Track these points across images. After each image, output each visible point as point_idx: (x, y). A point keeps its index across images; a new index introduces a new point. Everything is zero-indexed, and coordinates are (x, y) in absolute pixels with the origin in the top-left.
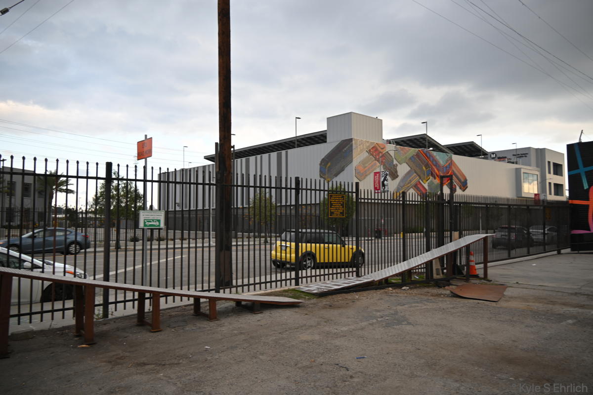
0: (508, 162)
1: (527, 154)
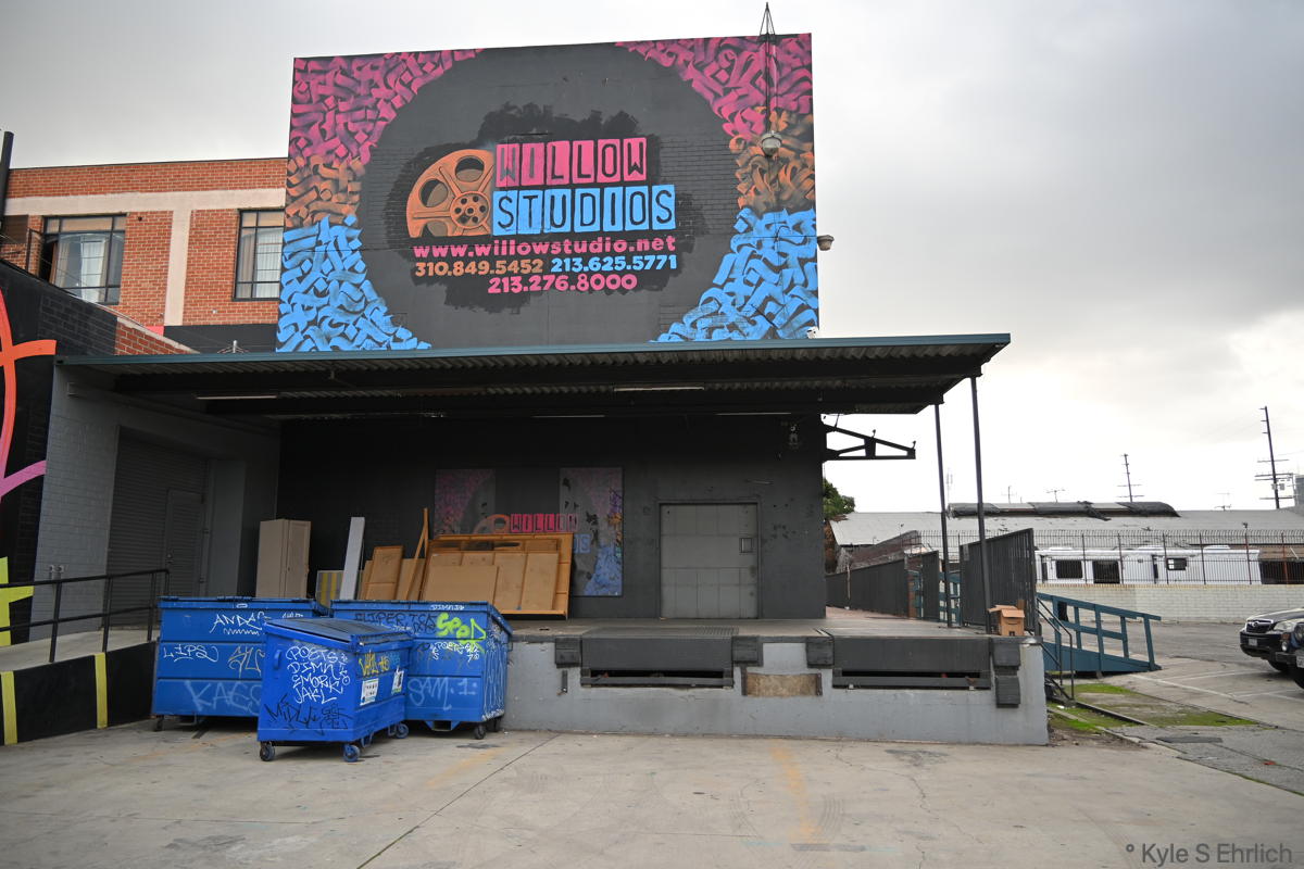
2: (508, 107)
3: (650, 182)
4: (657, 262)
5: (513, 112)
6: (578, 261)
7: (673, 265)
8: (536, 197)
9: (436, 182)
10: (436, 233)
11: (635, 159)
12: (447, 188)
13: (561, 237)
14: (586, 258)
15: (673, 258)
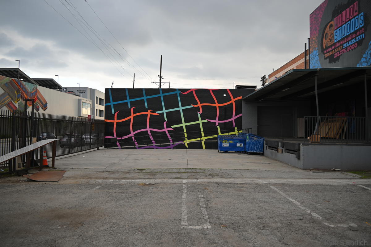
0: (74, 95)
1: (85, 91)
2: (336, 7)
3: (358, 14)
4: (361, 37)
5: (336, 8)
6: (347, 43)
7: (364, 37)
8: (340, 29)
9: (327, 33)
10: (327, 46)
11: (356, 9)
12: (328, 34)
13: (344, 38)
14: (348, 42)
15: (363, 34)
